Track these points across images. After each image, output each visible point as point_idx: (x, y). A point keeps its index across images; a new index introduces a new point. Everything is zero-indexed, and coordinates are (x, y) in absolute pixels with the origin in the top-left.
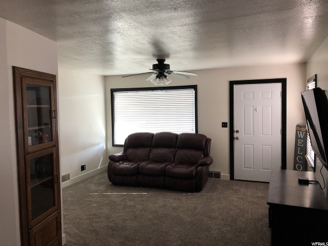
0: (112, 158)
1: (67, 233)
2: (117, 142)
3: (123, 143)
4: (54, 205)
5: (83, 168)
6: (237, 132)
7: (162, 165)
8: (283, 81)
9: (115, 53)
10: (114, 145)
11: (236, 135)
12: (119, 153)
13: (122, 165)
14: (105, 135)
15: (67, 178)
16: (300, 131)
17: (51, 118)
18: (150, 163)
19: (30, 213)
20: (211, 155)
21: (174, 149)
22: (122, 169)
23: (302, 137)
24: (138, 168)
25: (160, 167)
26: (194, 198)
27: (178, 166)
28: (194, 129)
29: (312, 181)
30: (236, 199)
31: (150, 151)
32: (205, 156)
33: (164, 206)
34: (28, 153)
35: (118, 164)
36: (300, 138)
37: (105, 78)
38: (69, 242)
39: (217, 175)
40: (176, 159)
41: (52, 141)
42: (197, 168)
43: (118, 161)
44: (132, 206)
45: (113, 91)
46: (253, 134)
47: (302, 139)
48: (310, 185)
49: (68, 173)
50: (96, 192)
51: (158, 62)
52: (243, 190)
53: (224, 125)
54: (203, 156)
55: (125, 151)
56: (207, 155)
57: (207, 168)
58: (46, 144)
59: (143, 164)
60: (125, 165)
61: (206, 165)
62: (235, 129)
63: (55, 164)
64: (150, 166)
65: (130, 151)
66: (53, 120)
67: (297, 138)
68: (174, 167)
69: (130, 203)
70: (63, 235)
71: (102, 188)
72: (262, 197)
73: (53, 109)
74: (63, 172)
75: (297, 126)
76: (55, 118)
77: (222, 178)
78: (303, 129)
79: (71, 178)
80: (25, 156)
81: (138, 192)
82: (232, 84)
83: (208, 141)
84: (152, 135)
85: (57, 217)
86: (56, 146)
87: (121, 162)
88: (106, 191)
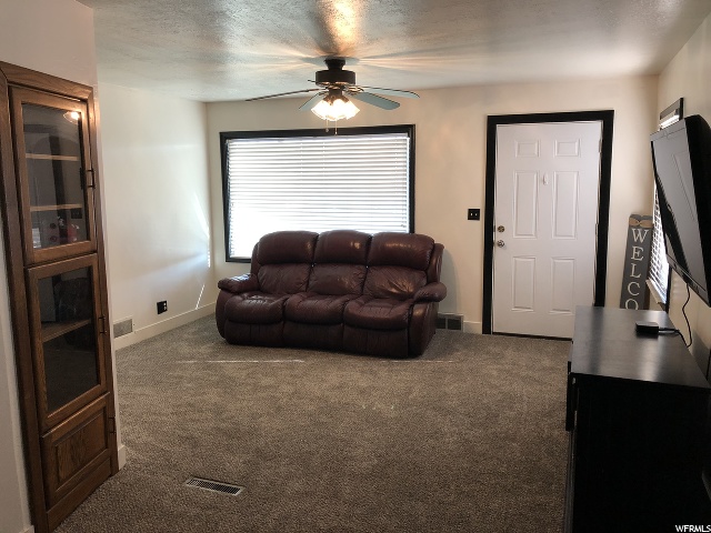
0: (226, 287)
1: (128, 443)
2: (236, 252)
3: (249, 255)
4: (98, 382)
5: (161, 307)
6: (501, 229)
7: (337, 302)
8: (606, 117)
9: (229, 41)
10: (229, 259)
11: (497, 236)
12: (241, 275)
13: (248, 301)
14: (208, 236)
15: (125, 328)
16: (638, 227)
17: (84, 186)
18: (309, 297)
19: (44, 398)
20: (443, 279)
21: (362, 267)
22: (249, 310)
23: (642, 241)
24: (284, 307)
25: (331, 305)
26: (405, 370)
27: (371, 303)
28: (407, 225)
29: (665, 329)
30: (495, 373)
31: (311, 271)
32: (428, 283)
33: (340, 387)
34: (33, 264)
35: (238, 298)
36: (638, 243)
37: (208, 107)
38: (134, 461)
39: (456, 323)
40: (366, 289)
41: (88, 238)
42: (412, 306)
43: (239, 293)
44: (270, 386)
45: (225, 137)
46: (536, 235)
47: (642, 245)
48: (660, 338)
49: (128, 317)
50: (192, 358)
51: (329, 65)
52: (510, 353)
53: (473, 215)
54: (424, 282)
55: (254, 271)
56: (433, 278)
57: (435, 308)
58: (75, 244)
59: (294, 299)
60: (255, 301)
61: (432, 300)
62: (497, 223)
63: (96, 291)
64: (310, 303)
65: (265, 271)
66: (90, 191)
67: (630, 242)
68: (362, 305)
69: (265, 381)
70: (121, 447)
71: (204, 349)
72: (552, 369)
73: (88, 166)
74: (116, 316)
75: (632, 216)
76: (93, 186)
77: (464, 329)
78: (645, 224)
79: (135, 329)
80: (25, 271)
81: (284, 356)
82: (493, 122)
83: (436, 250)
84: (314, 238)
85: (104, 408)
86: (98, 250)
87: (246, 295)
88: (213, 356)
